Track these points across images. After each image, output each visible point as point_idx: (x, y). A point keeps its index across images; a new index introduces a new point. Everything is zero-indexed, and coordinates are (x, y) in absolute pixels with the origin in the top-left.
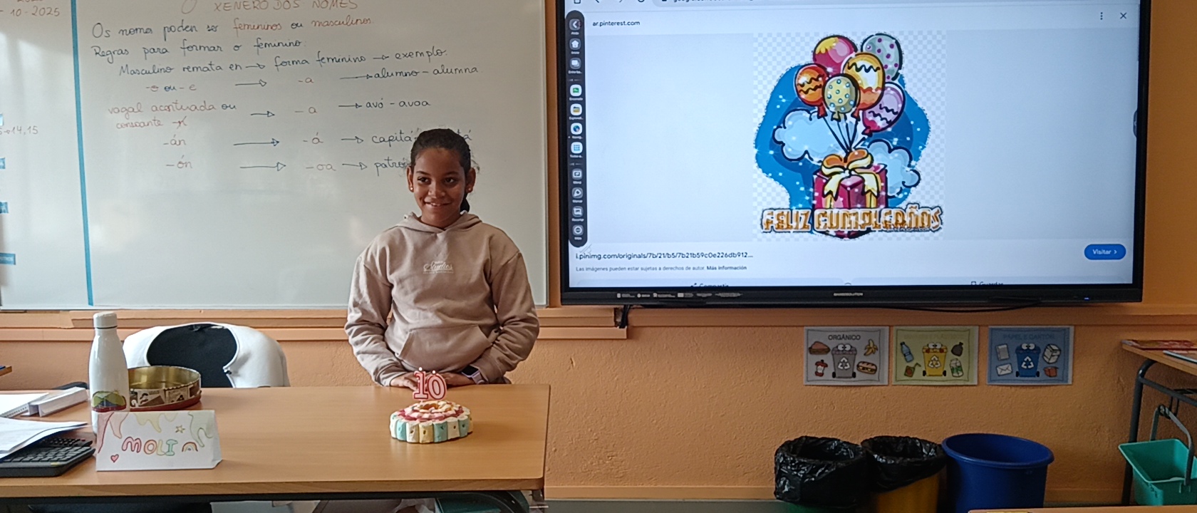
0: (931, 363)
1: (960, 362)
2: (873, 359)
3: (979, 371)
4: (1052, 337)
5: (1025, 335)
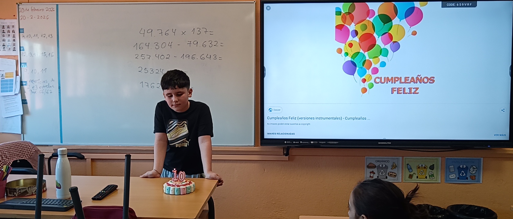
0: (420, 173)
1: (433, 173)
2: (395, 171)
3: (441, 177)
4: (473, 162)
5: (461, 161)
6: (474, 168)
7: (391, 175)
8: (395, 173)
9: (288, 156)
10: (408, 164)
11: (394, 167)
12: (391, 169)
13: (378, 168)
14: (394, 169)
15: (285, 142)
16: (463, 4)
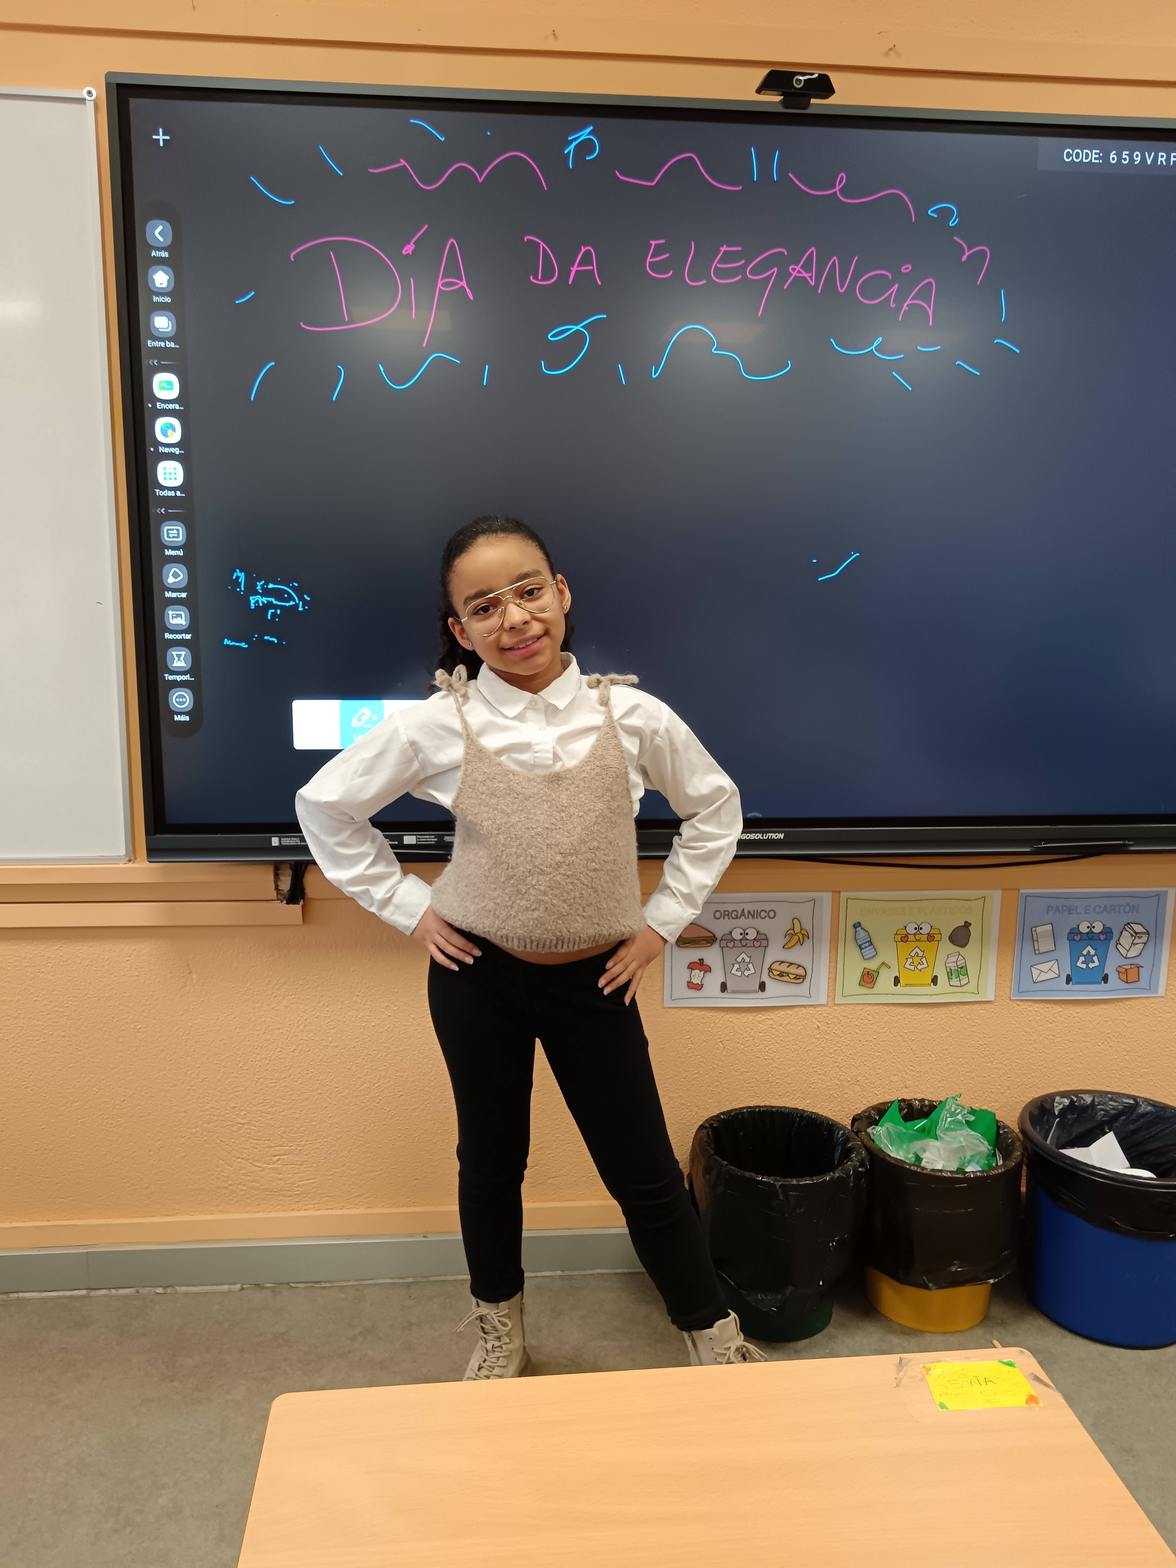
0: (910, 960)
1: (965, 958)
2: (798, 955)
3: (999, 975)
4: (1135, 909)
5: (1086, 906)
6: (1136, 933)
7: (781, 974)
8: (799, 966)
9: (301, 903)
10: (857, 925)
11: (796, 938)
12: (783, 947)
13: (723, 943)
14: (798, 946)
15: (275, 842)
16: (1137, 156)
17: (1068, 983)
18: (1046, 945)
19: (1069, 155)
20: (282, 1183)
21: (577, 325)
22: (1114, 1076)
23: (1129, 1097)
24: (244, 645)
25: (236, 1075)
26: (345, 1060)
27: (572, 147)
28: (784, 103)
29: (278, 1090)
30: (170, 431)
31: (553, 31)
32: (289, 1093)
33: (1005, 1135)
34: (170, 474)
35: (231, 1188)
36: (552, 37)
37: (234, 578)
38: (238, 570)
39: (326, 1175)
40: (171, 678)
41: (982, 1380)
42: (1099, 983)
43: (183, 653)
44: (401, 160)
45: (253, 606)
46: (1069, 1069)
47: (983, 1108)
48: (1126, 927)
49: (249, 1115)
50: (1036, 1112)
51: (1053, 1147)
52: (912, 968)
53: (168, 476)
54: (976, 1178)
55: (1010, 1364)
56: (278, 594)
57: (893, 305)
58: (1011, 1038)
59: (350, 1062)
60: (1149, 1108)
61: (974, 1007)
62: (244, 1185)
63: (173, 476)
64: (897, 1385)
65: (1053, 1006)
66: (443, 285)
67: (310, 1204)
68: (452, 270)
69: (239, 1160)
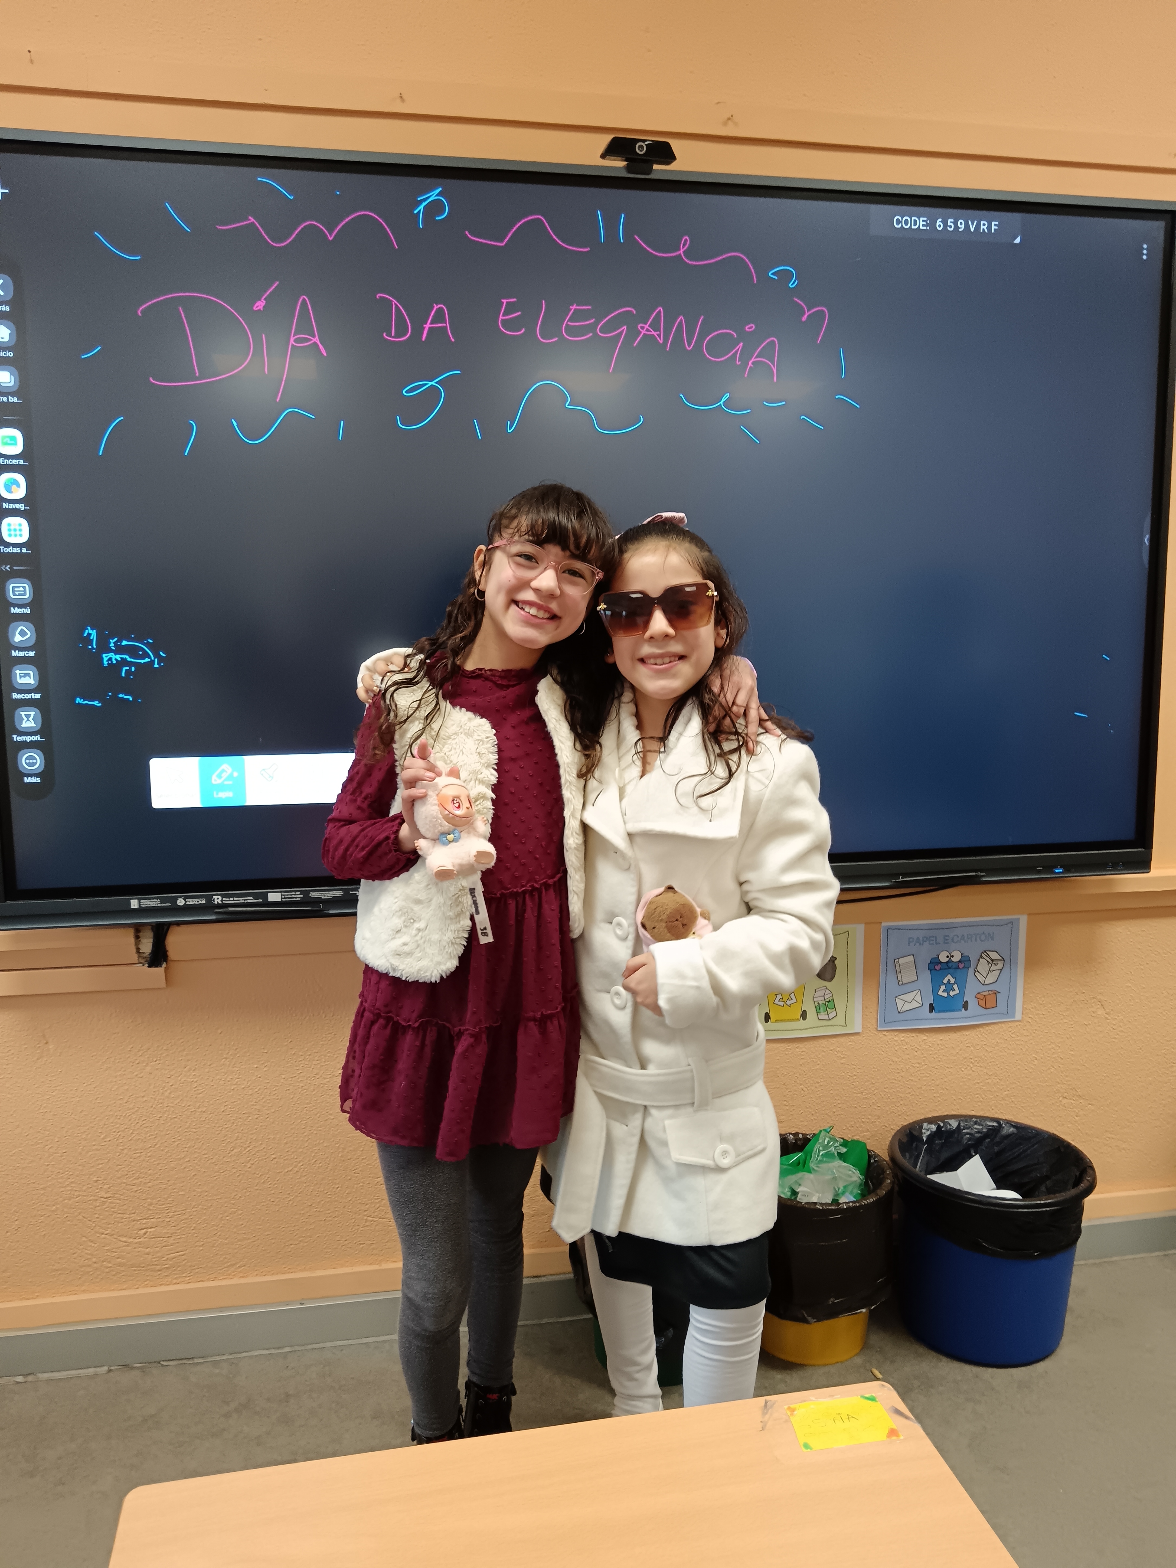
1: (831, 992)
3: (865, 1008)
4: (991, 937)
5: (945, 936)
6: (992, 960)
9: (164, 965)
15: (134, 904)
16: (961, 224)
17: (930, 1011)
18: (908, 976)
19: (898, 222)
20: (150, 1256)
21: (431, 381)
22: (978, 1100)
23: (992, 1119)
24: (96, 703)
25: (99, 1148)
26: (213, 1125)
27: (422, 207)
28: (628, 169)
29: (143, 1160)
30: (14, 487)
31: (401, 94)
32: (155, 1163)
33: (876, 1164)
34: (15, 530)
35: (95, 1265)
36: (399, 100)
37: (85, 635)
38: (89, 628)
39: (196, 1246)
40: (20, 739)
41: (845, 1417)
42: (960, 1010)
43: (32, 713)
44: (250, 218)
45: (105, 663)
46: (935, 1095)
47: (855, 1138)
48: (983, 955)
49: (112, 1188)
50: (905, 1140)
51: (922, 1174)
52: (782, 1003)
53: (13, 533)
54: (849, 1208)
55: (872, 1399)
56: (132, 651)
57: (738, 363)
58: (879, 1068)
59: (219, 1127)
60: (1012, 1129)
61: (842, 1039)
62: (109, 1262)
63: (18, 533)
64: (763, 1429)
65: (917, 1034)
66: (295, 341)
67: (180, 1277)
68: (304, 326)
69: (103, 1236)
